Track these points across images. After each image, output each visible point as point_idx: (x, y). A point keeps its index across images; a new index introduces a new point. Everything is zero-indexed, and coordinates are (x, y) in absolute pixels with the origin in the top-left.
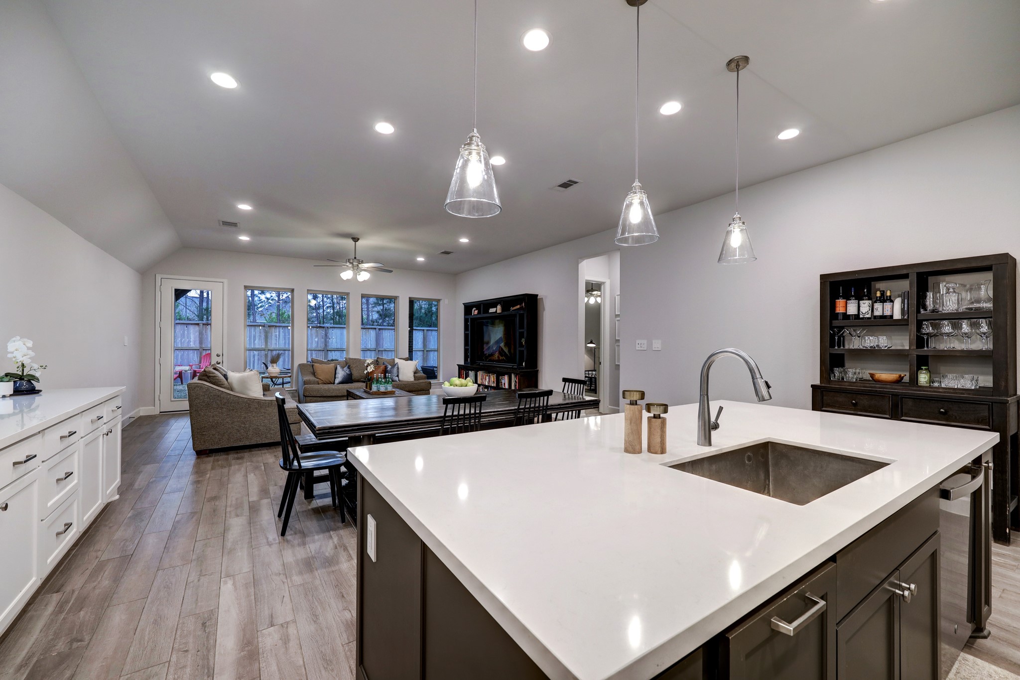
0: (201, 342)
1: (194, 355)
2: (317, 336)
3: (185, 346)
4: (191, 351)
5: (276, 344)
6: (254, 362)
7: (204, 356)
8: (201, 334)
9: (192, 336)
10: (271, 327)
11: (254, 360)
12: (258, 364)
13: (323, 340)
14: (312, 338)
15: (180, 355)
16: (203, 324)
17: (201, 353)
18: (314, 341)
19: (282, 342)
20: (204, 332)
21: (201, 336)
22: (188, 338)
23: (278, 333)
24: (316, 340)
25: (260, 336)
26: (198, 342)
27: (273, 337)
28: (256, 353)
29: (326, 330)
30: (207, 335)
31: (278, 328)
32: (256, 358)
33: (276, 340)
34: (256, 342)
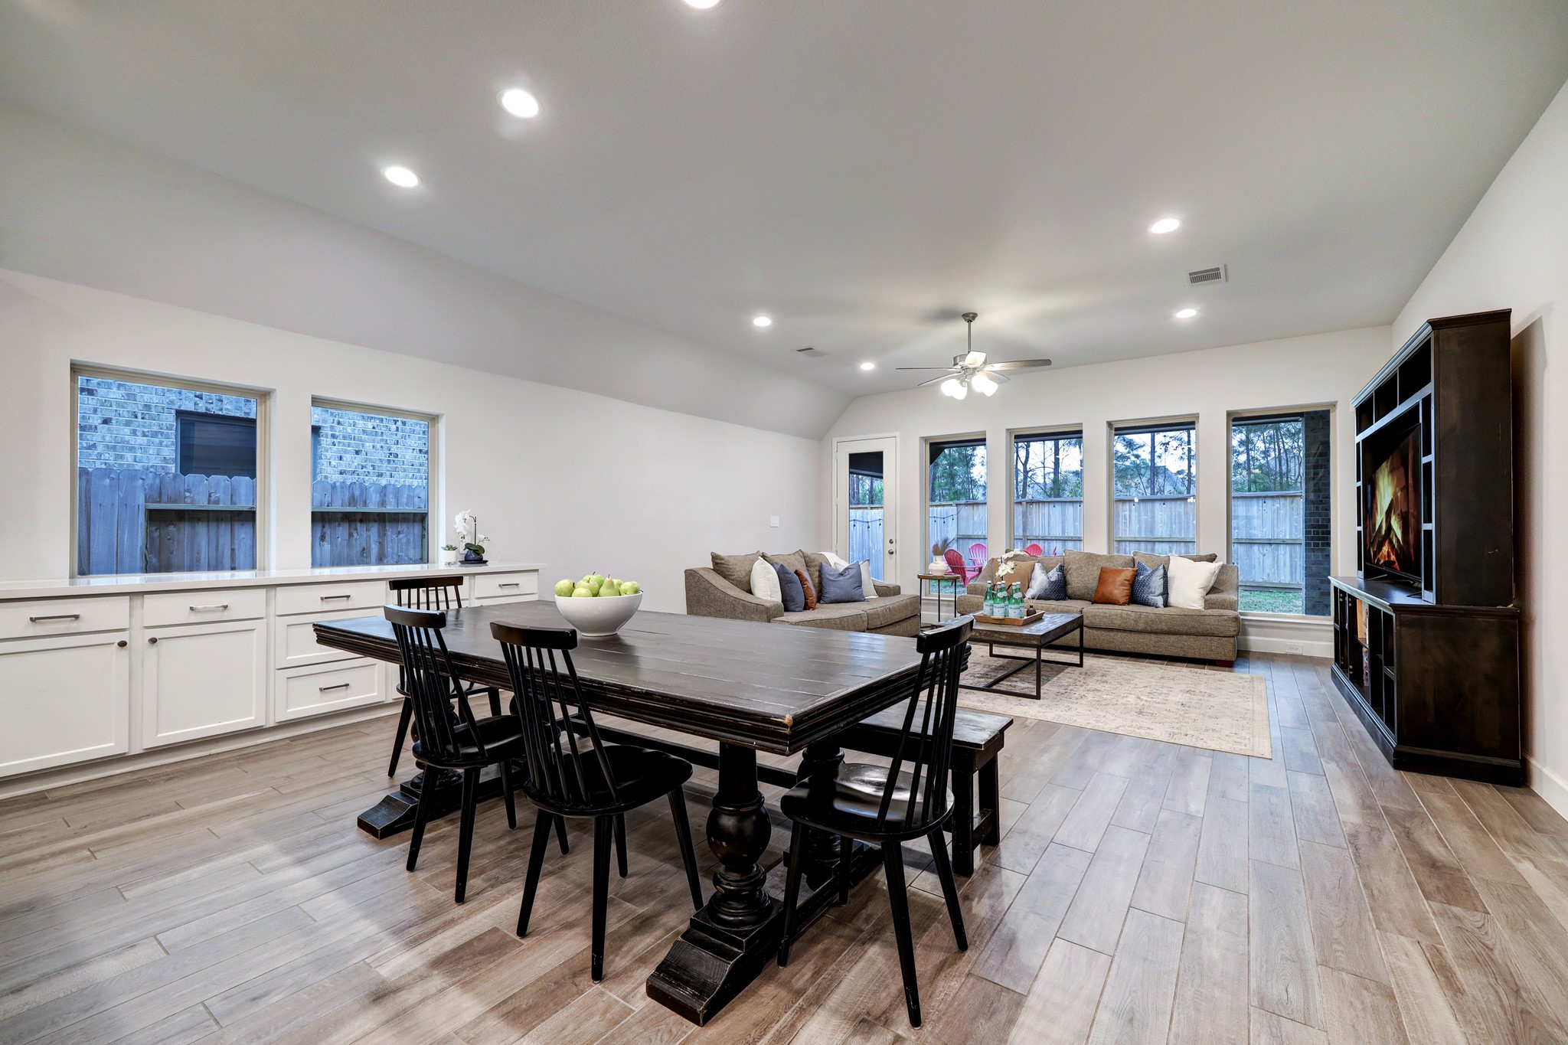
5: (1125, 530)
16: (1027, 503)
19: (1135, 527)
23: (1127, 513)
27: (1120, 519)
30: (1032, 518)
31: (1128, 504)
33: (1125, 523)
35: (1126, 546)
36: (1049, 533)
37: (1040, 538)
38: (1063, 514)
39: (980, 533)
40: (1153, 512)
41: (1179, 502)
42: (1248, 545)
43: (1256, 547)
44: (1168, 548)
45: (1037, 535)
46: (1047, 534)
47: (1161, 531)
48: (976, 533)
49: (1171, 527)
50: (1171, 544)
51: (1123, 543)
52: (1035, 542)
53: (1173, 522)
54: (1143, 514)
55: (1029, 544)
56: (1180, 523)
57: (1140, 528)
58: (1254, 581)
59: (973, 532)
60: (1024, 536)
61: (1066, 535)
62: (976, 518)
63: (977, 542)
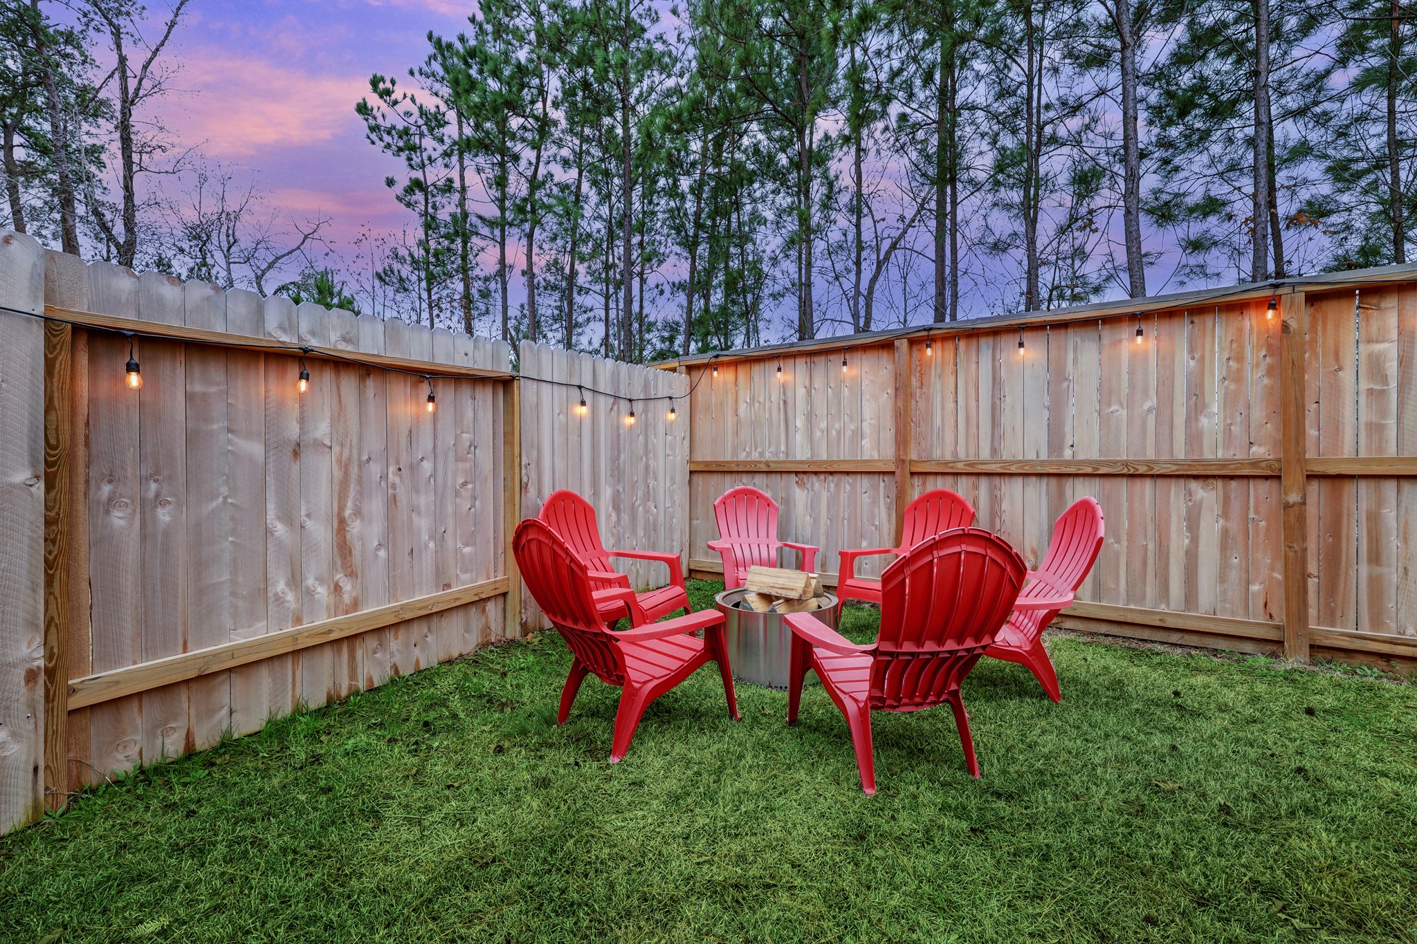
0: (902, 439)
1: (875, 502)
3: (844, 454)
4: (865, 482)
5: (1376, 429)
6: (1191, 558)
7: (915, 506)
8: (902, 390)
9: (868, 411)
10: (1332, 309)
11: (1195, 540)
12: (1222, 578)
15: (824, 496)
16: (913, 342)
17: (900, 496)
20: (915, 382)
21: (900, 404)
22: (851, 419)
23: (1389, 348)
25: (1237, 377)
26: (888, 435)
27: (1347, 377)
28: (1205, 494)
32: (1211, 528)
33: (1377, 396)
34: (1204, 422)
35: (1380, 503)
36: (994, 451)
37: (960, 467)
38: (1057, 378)
39: (755, 456)
45: (948, 457)
46: (985, 454)
48: (742, 457)
51: (1363, 486)
52: (940, 484)
55: (916, 491)
59: (735, 449)
60: (900, 461)
61: (1068, 454)
62: (743, 408)
63: (745, 483)
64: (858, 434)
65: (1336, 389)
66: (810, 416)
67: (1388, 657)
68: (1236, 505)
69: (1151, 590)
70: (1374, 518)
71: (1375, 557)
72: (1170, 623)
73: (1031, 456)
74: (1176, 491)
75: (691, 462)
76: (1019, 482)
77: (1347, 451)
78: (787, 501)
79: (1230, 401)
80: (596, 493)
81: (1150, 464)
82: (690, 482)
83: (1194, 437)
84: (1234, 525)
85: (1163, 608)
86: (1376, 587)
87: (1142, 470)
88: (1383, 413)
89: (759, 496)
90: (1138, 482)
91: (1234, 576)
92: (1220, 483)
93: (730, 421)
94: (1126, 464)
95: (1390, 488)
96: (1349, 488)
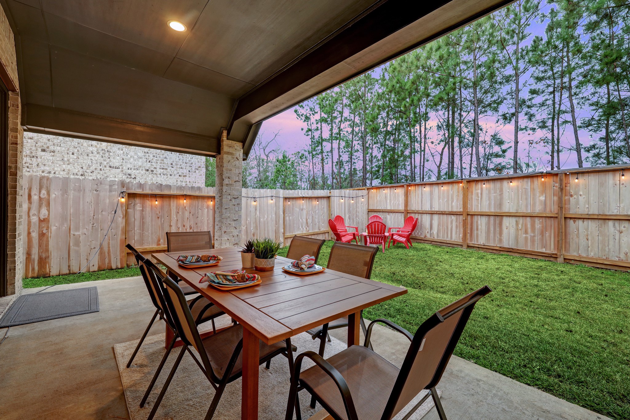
0: (406, 205)
1: (402, 218)
2: (544, 191)
3: (396, 208)
4: (399, 214)
5: (478, 206)
6: (452, 230)
8: (406, 195)
9: (400, 200)
10: (472, 183)
11: (452, 226)
12: (456, 234)
13: (556, 198)
14: (534, 195)
15: (393, 217)
16: (408, 186)
17: (405, 217)
18: (537, 200)
19: (485, 203)
20: (408, 194)
21: (406, 198)
22: (397, 201)
23: (479, 191)
24: (542, 198)
25: (458, 196)
26: (404, 205)
27: (474, 196)
28: (453, 217)
29: (561, 180)
30: (411, 197)
31: (480, 184)
32: (454, 224)
33: (478, 200)
34: (454, 204)
35: (478, 220)
36: (421, 208)
37: (416, 211)
38: (431, 194)
39: (380, 208)
40: (501, 190)
41: (526, 180)
42: (601, 221)
43: (611, 223)
44: (515, 222)
45: (414, 209)
46: (420, 209)
47: (508, 207)
48: (378, 208)
49: (518, 203)
50: (517, 219)
51: (476, 216)
52: (412, 215)
53: (520, 197)
54: (492, 192)
55: (408, 216)
56: (526, 199)
57: (490, 204)
58: (607, 259)
59: (377, 207)
60: (406, 210)
61: (433, 209)
62: (378, 197)
63: (375, 214)
64: (399, 204)
65: (472, 198)
66: (390, 200)
67: (479, 248)
68: (458, 220)
69: (446, 236)
70: (477, 222)
71: (477, 229)
72: (448, 242)
73: (427, 210)
74: (449, 216)
75: (368, 209)
76: (425, 214)
77: (474, 211)
78: (386, 218)
79: (457, 200)
80: (345, 216)
81: (445, 212)
82: (368, 214)
83: (452, 207)
84: (458, 224)
85: (447, 239)
86: (477, 234)
87: (444, 213)
88: (478, 203)
89: (379, 217)
90: (444, 215)
91: (458, 233)
92: (456, 216)
93: (376, 200)
94: (441, 211)
95: (479, 217)
96: (474, 216)
